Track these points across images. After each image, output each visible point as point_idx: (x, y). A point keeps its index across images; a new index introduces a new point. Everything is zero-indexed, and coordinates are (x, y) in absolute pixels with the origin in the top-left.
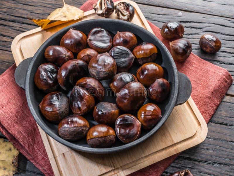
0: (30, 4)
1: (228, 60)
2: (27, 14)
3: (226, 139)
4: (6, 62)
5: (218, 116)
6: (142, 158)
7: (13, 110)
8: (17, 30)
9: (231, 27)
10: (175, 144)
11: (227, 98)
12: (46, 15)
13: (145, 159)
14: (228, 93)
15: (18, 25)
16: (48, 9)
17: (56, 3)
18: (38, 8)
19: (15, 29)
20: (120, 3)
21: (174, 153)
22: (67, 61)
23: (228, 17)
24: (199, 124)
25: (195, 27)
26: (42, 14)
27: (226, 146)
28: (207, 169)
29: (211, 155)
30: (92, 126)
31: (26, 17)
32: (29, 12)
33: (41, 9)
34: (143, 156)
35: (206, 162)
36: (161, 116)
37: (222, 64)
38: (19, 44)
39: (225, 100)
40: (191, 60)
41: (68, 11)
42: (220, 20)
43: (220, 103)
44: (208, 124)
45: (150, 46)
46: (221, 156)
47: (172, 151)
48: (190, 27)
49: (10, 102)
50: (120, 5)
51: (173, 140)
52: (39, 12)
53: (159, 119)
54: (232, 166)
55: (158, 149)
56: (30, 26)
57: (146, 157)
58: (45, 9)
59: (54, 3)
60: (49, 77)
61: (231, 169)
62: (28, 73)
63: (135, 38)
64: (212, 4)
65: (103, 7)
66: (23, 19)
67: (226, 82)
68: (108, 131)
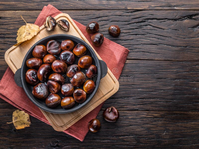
0: (4, 24)
1: (126, 38)
2: (5, 32)
3: (129, 84)
4: (4, 65)
5: (124, 73)
6: (90, 106)
7: (18, 94)
8: (2, 43)
9: (124, 16)
10: (105, 95)
11: (128, 61)
12: (16, 30)
13: (92, 106)
14: (128, 58)
15: (2, 40)
16: (16, 25)
17: (19, 20)
18: (10, 26)
19: (1, 43)
20: (59, 21)
21: (105, 100)
22: (40, 67)
23: (123, 9)
24: (115, 82)
25: (105, 20)
26: (14, 29)
27: (130, 88)
28: (122, 101)
29: (123, 94)
30: (62, 99)
31: (5, 33)
32: (5, 30)
33: (12, 26)
34: (90, 105)
35: (121, 97)
36: (95, 86)
37: (123, 41)
38: (9, 56)
39: (127, 63)
40: (106, 42)
41: (30, 29)
42: (118, 13)
43: (124, 66)
44: (118, 80)
45: (82, 47)
46: (128, 93)
47: (104, 99)
48: (102, 20)
49: (15, 90)
50: (60, 22)
51: (103, 94)
52: (11, 28)
53: (95, 88)
54: (133, 97)
55: (97, 100)
56: (9, 39)
57: (92, 105)
58: (15, 25)
59: (18, 20)
60: (33, 78)
61: (133, 99)
62: (22, 79)
63: (73, 43)
64: (113, 2)
65: (51, 26)
66: (4, 35)
67: (126, 54)
68: (71, 100)
